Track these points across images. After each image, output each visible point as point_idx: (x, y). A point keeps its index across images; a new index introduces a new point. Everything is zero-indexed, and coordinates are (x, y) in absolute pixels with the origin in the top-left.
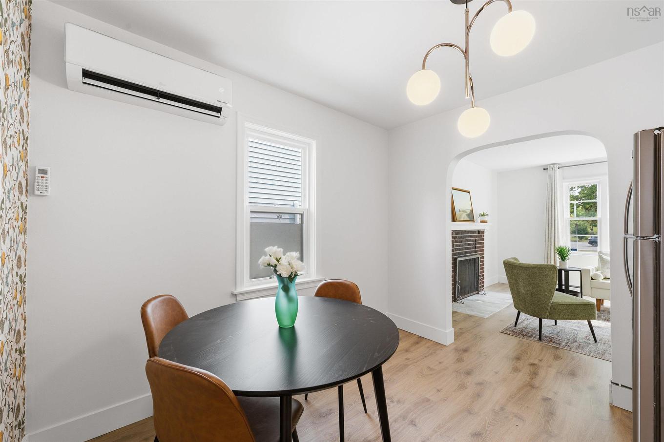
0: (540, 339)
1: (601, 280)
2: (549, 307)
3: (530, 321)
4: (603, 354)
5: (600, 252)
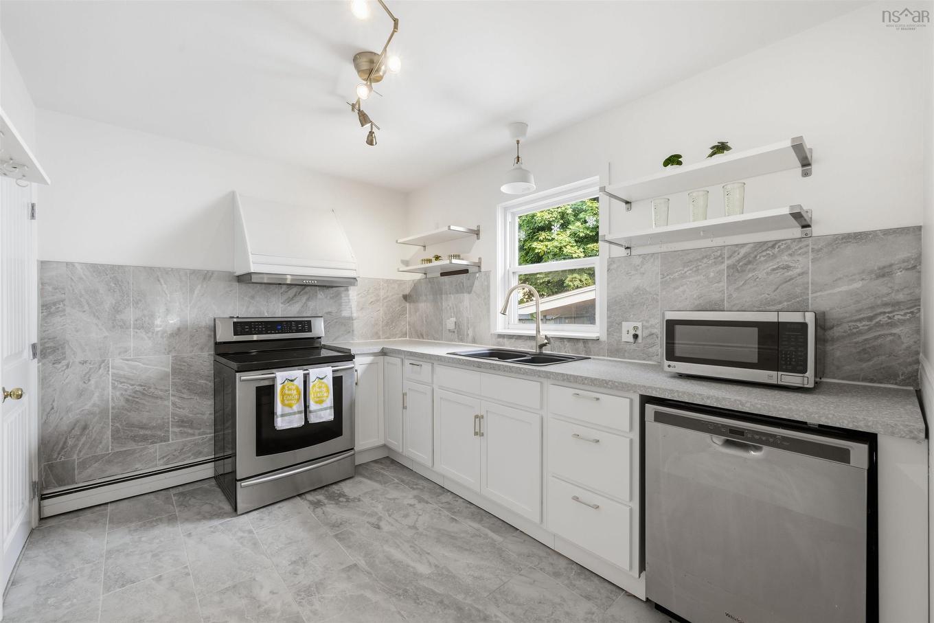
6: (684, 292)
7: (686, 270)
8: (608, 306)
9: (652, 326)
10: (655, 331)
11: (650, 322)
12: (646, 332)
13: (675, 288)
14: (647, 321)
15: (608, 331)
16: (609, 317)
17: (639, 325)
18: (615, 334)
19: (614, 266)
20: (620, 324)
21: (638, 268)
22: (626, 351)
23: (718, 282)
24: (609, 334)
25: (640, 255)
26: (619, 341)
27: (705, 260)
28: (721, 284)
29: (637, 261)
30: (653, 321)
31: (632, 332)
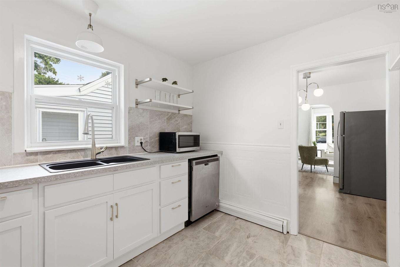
0: (311, 172)
1: (328, 153)
2: (314, 161)
3: (307, 167)
4: (330, 174)
5: (328, 143)
6: (156, 125)
7: (157, 117)
8: (129, 130)
9: (147, 138)
10: (147, 140)
11: (146, 137)
12: (145, 141)
13: (154, 124)
14: (145, 136)
15: (128, 141)
16: (129, 135)
17: (142, 138)
18: (132, 143)
19: (131, 111)
20: (134, 138)
21: (141, 114)
22: (136, 150)
23: (164, 123)
24: (129, 143)
25: (142, 109)
26: (134, 146)
27: (161, 115)
28: (165, 124)
29: (141, 111)
30: (147, 136)
31: (140, 141)
